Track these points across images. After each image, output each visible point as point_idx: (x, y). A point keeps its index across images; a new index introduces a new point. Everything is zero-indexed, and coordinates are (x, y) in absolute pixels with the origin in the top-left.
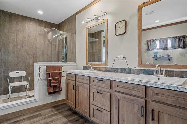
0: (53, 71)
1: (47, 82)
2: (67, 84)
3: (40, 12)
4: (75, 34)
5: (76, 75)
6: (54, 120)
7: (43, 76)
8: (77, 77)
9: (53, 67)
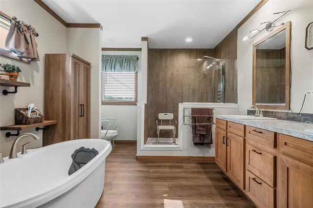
0: (201, 114)
1: (193, 128)
2: (217, 134)
3: (189, 40)
4: (236, 58)
5: (227, 121)
6: (195, 178)
7: (188, 120)
8: (229, 124)
9: (200, 109)
